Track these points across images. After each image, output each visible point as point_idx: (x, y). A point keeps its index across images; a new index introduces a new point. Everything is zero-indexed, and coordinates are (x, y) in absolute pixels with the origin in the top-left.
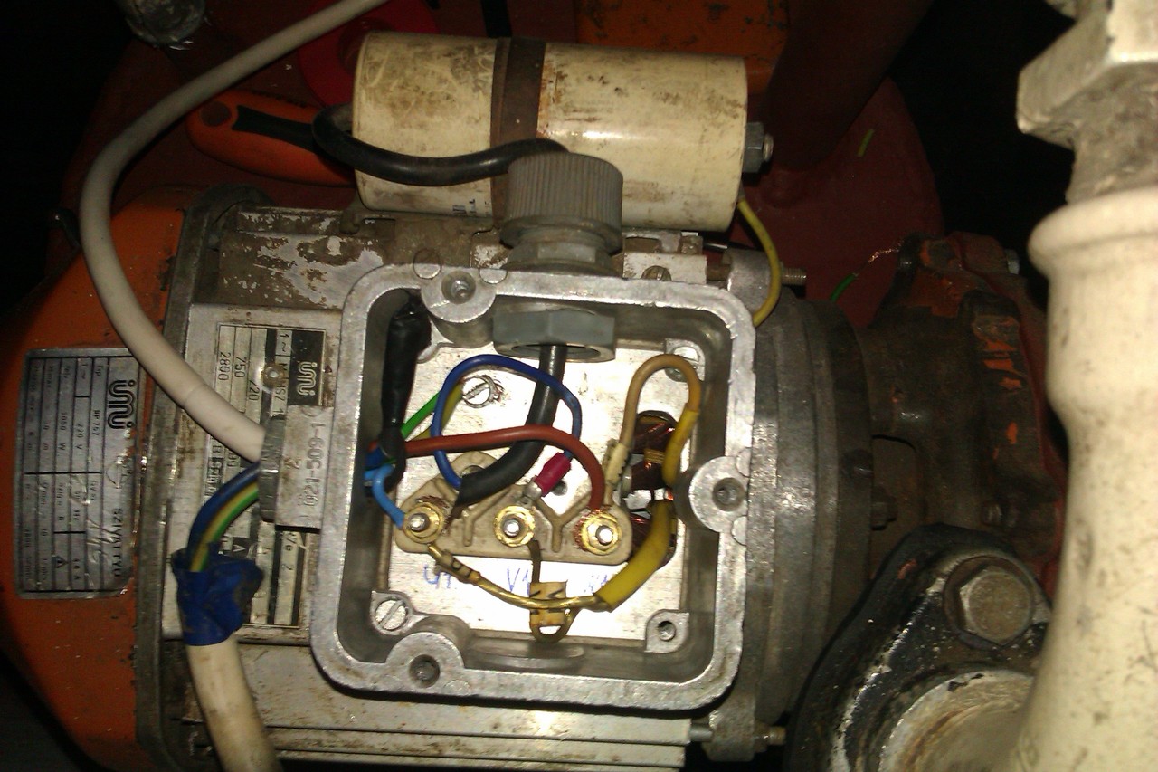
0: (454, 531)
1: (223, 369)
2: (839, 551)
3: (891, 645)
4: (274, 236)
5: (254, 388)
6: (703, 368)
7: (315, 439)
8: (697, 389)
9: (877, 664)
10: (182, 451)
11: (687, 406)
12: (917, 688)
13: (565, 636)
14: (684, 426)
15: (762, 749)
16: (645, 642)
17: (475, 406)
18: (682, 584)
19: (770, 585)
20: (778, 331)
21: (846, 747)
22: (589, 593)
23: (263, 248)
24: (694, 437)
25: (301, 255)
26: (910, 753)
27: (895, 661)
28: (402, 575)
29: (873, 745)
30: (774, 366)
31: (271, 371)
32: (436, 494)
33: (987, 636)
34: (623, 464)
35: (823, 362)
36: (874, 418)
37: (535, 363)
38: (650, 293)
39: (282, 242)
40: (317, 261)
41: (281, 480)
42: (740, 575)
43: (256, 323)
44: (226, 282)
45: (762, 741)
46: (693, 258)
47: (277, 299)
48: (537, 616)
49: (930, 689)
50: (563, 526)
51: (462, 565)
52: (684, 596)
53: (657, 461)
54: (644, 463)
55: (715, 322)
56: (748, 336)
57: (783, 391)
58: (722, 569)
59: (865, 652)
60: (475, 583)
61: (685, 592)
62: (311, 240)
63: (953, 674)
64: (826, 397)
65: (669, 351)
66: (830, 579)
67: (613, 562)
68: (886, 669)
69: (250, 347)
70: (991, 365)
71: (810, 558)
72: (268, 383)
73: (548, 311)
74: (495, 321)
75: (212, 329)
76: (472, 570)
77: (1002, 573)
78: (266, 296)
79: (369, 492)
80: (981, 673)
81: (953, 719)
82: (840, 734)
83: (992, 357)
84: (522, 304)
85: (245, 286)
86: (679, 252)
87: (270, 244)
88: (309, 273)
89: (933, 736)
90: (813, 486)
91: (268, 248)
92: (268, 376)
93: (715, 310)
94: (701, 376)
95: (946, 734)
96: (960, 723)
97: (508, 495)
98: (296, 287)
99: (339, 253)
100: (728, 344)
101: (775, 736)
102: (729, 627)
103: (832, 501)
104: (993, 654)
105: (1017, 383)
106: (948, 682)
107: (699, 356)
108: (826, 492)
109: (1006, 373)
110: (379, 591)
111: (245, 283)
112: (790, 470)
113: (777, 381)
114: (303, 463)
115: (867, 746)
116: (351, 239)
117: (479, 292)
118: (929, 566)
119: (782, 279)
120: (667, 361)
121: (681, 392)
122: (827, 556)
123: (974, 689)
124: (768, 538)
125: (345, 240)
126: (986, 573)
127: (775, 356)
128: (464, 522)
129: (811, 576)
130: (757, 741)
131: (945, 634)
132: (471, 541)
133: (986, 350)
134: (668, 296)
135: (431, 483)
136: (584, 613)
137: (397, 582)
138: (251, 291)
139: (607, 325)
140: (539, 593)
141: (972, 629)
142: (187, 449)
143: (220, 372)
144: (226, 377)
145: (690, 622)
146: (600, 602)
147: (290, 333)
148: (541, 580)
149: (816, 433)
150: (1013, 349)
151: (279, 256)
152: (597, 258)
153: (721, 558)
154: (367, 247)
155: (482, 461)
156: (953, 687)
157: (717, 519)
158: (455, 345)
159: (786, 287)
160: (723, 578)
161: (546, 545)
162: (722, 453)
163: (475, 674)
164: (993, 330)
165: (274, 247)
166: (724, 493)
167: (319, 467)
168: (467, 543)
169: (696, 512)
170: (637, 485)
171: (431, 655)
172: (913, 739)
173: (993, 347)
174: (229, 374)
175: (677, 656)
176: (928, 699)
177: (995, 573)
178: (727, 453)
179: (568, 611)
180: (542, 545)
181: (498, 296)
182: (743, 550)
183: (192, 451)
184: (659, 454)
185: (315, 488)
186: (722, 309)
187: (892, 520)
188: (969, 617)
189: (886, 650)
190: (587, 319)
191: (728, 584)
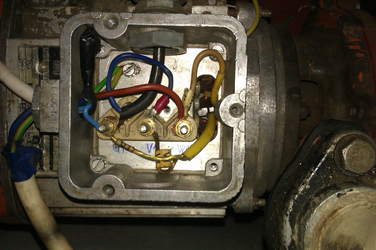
0: (121, 130)
1: (22, 66)
2: (286, 130)
3: (310, 176)
4: (44, 8)
5: (36, 73)
6: (225, 55)
7: (53, 94)
8: (223, 64)
9: (303, 184)
10: (10, 101)
11: (219, 72)
12: (322, 195)
13: (172, 170)
14: (218, 81)
15: (256, 208)
16: (205, 171)
17: (128, 76)
18: (220, 147)
19: (257, 145)
20: (260, 37)
21: (290, 220)
22: (181, 153)
23: (39, 13)
24: (223, 85)
25: (55, 15)
26: (319, 225)
27: (312, 183)
28: (104, 148)
29: (302, 221)
30: (257, 53)
31: (42, 65)
32: (113, 115)
33: (355, 171)
34: (192, 98)
35: (279, 50)
36: (301, 73)
37: (151, 57)
38: (198, 20)
39: (47, 10)
40: (62, 17)
41: (41, 113)
42: (242, 145)
43: (34, 45)
44: (25, 29)
45: (256, 205)
46: (222, 7)
47: (47, 35)
48: (159, 163)
49: (328, 197)
50: (167, 126)
51: (126, 144)
52: (221, 152)
53: (209, 96)
54: (204, 97)
55: (228, 32)
56: (243, 37)
57: (262, 63)
58: (235, 143)
59: (299, 178)
60: (132, 152)
61: (221, 151)
62: (59, 9)
63: (339, 189)
64: (280, 65)
65: (210, 48)
66: (283, 141)
67: (189, 140)
68: (308, 187)
69: (32, 56)
70: (351, 47)
71: (274, 133)
72: (41, 70)
73: (152, 31)
74: (130, 37)
75: (16, 49)
76: (130, 146)
77: (362, 142)
78: (42, 34)
79: (82, 115)
80: (352, 189)
81: (339, 211)
82: (287, 215)
83: (351, 44)
84: (141, 29)
85: (33, 30)
86: (216, 5)
87: (42, 12)
88: (59, 23)
89: (330, 218)
90: (275, 104)
91: (41, 13)
92: (41, 67)
93: (228, 26)
94: (225, 58)
95: (336, 218)
96: (343, 213)
97: (144, 114)
98: (54, 30)
99: (70, 13)
100: (235, 42)
101: (261, 202)
102: (238, 167)
103: (283, 109)
104: (357, 178)
105: (362, 55)
106: (337, 193)
107: (224, 50)
108: (280, 106)
109: (357, 51)
110: (93, 155)
111: (33, 29)
112: (265, 97)
113: (259, 60)
114: (49, 105)
115: (300, 220)
116: (75, 7)
117: (120, 24)
118: (327, 139)
119: (260, 14)
120: (209, 52)
121: (216, 66)
122: (281, 132)
123: (349, 196)
124: (256, 126)
125: (73, 8)
126: (354, 143)
127: (258, 48)
128: (125, 126)
129: (275, 141)
130: (254, 205)
131: (334, 170)
132: (129, 134)
133: (349, 41)
134: (207, 21)
135: (111, 111)
136: (179, 161)
137: (102, 151)
138: (36, 32)
139: (180, 37)
140: (159, 154)
141: (348, 168)
142: (11, 100)
143: (21, 67)
144: (23, 69)
145: (223, 163)
146: (184, 157)
147: (48, 49)
148: (161, 148)
149: (276, 81)
150: (360, 40)
151: (46, 16)
152: (174, 5)
153: (234, 138)
154: (82, 10)
155: (132, 100)
156: (339, 196)
157: (232, 122)
158: (118, 50)
159: (262, 18)
160: (235, 147)
161: (161, 134)
162: (234, 92)
163: (130, 191)
164: (352, 32)
165: (44, 13)
166: (235, 110)
167: (56, 106)
168: (127, 135)
169: (222, 119)
170: (201, 107)
171: (111, 184)
172: (321, 219)
173: (352, 40)
174: (25, 67)
175: (218, 178)
176: (327, 201)
177: (358, 142)
178: (235, 93)
179: (172, 161)
180: (159, 135)
181: (129, 26)
182: (243, 134)
183: (13, 101)
184: (210, 93)
185: (55, 116)
186: (232, 26)
187: (309, 116)
188: (346, 163)
189: (307, 178)
190: (170, 34)
191: (237, 149)
